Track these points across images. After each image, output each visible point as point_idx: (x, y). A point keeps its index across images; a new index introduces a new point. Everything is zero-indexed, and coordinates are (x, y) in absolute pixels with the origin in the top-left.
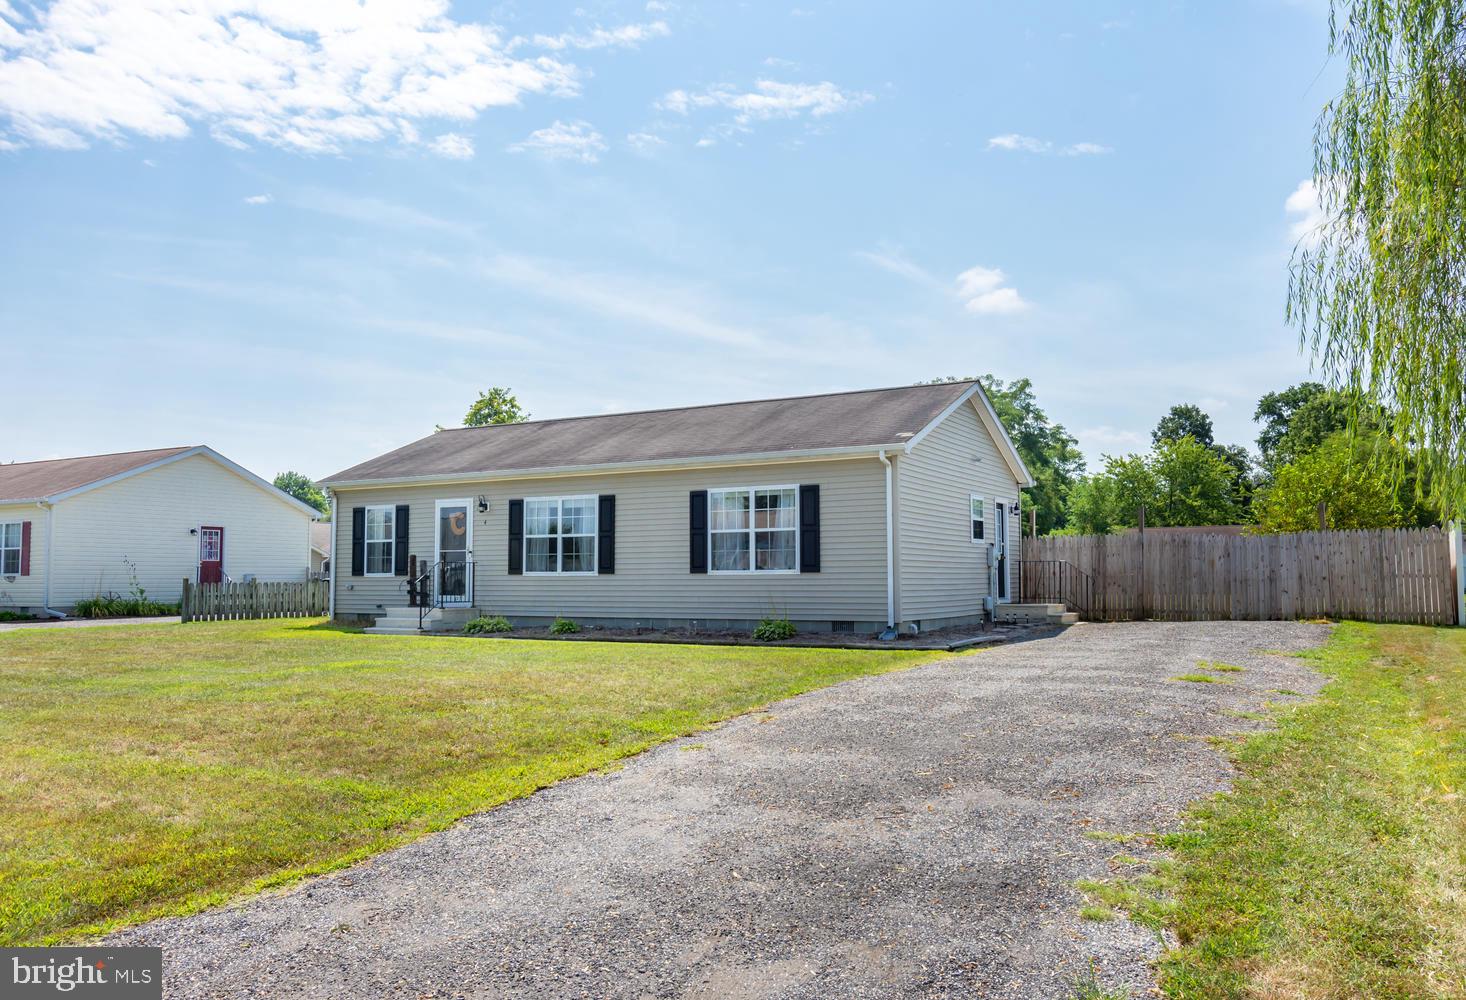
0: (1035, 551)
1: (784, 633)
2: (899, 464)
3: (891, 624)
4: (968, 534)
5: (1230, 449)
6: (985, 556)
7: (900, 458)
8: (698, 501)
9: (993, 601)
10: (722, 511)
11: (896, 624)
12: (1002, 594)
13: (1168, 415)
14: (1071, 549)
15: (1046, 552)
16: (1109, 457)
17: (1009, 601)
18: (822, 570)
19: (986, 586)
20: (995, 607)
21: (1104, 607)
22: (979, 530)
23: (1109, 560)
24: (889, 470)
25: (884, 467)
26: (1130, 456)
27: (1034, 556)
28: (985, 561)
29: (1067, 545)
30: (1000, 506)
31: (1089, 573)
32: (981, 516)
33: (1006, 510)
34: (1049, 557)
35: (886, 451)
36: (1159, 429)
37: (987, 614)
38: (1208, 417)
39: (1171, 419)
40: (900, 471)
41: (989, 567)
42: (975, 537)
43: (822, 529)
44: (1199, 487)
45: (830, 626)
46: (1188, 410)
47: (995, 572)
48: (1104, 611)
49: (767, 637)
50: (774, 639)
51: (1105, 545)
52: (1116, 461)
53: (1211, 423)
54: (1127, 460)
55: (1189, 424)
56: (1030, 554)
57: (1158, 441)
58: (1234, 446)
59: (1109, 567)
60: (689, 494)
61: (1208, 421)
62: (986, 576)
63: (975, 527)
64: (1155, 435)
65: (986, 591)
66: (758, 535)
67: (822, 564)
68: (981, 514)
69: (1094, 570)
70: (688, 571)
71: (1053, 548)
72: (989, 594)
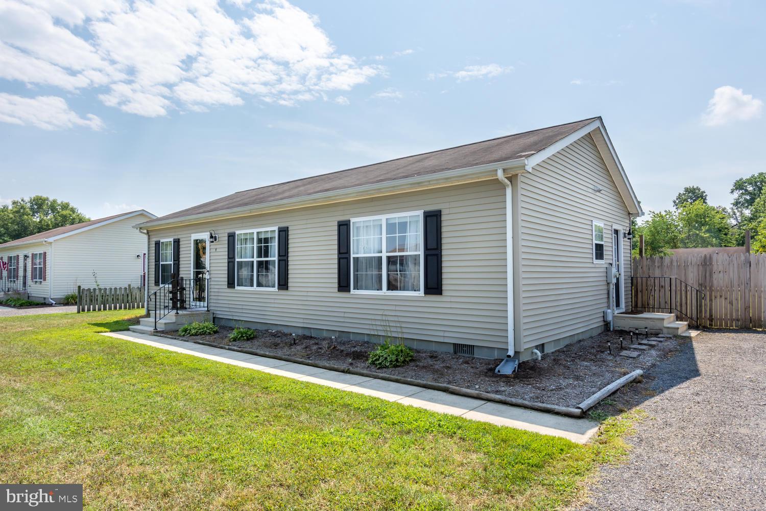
0: (645, 268)
1: (397, 360)
2: (520, 185)
3: (511, 353)
4: (591, 256)
5: (717, 208)
6: (605, 275)
7: (520, 178)
8: (344, 228)
9: (612, 313)
10: (363, 237)
11: (516, 353)
12: (618, 305)
13: (682, 192)
14: (679, 266)
15: (654, 270)
16: (654, 213)
17: (624, 310)
18: (444, 293)
19: (606, 300)
20: (614, 317)
21: (711, 316)
22: (599, 251)
23: (715, 276)
24: (509, 192)
25: (504, 187)
26: (666, 211)
27: (643, 272)
28: (605, 279)
29: (675, 264)
30: (616, 232)
31: (696, 287)
32: (602, 240)
33: (621, 235)
34: (657, 273)
35: (504, 170)
36: (677, 199)
37: (607, 324)
38: (705, 193)
39: (684, 194)
40: (521, 191)
41: (608, 284)
42: (596, 259)
43: (444, 253)
44: (708, 226)
45: (451, 349)
46: (694, 189)
47: (612, 288)
48: (711, 319)
49: (380, 364)
50: (387, 367)
51: (711, 264)
52: (657, 214)
53: (706, 195)
54: (664, 214)
55: (694, 195)
56: (640, 270)
57: (677, 205)
58: (720, 207)
59: (715, 282)
60: (336, 224)
61: (704, 194)
62: (606, 292)
63: (596, 250)
64: (674, 202)
65: (606, 305)
66: (389, 258)
67: (444, 288)
68: (601, 238)
69: (701, 285)
70: (336, 290)
71: (661, 266)
72: (608, 307)
